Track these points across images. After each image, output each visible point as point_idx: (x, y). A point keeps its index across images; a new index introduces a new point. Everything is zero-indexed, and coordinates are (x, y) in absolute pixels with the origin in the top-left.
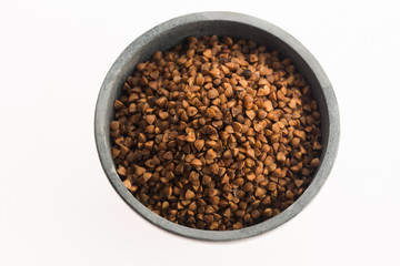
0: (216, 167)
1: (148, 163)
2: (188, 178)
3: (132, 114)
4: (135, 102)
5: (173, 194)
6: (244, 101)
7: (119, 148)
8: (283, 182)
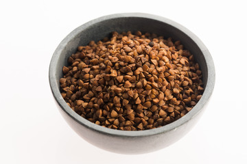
0: (131, 92)
1: (85, 97)
2: (112, 102)
3: (74, 73)
4: (77, 65)
5: (103, 115)
6: (149, 55)
7: (65, 92)
8: (178, 108)
